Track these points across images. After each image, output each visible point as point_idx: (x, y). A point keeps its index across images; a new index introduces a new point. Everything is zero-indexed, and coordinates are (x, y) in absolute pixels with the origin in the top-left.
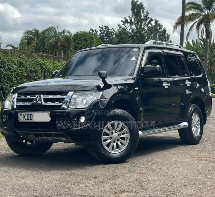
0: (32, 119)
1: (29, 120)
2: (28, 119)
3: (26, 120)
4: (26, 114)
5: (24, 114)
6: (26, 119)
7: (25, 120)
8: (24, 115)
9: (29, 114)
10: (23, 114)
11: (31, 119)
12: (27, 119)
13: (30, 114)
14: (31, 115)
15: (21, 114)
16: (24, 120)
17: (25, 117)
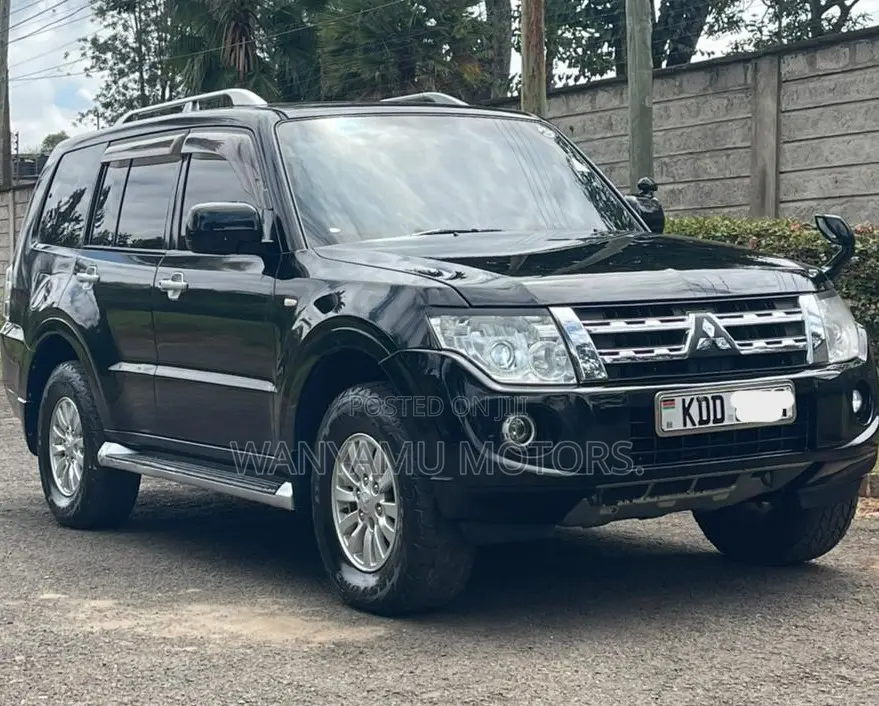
0: (722, 419)
1: (711, 424)
2: (705, 418)
3: (694, 424)
4: (692, 400)
5: (684, 401)
6: (696, 419)
7: (689, 425)
8: (687, 405)
9: (706, 399)
10: (678, 401)
11: (719, 416)
12: (702, 422)
13: (714, 398)
14: (718, 402)
15: (670, 402)
16: (685, 425)
17: (691, 411)
